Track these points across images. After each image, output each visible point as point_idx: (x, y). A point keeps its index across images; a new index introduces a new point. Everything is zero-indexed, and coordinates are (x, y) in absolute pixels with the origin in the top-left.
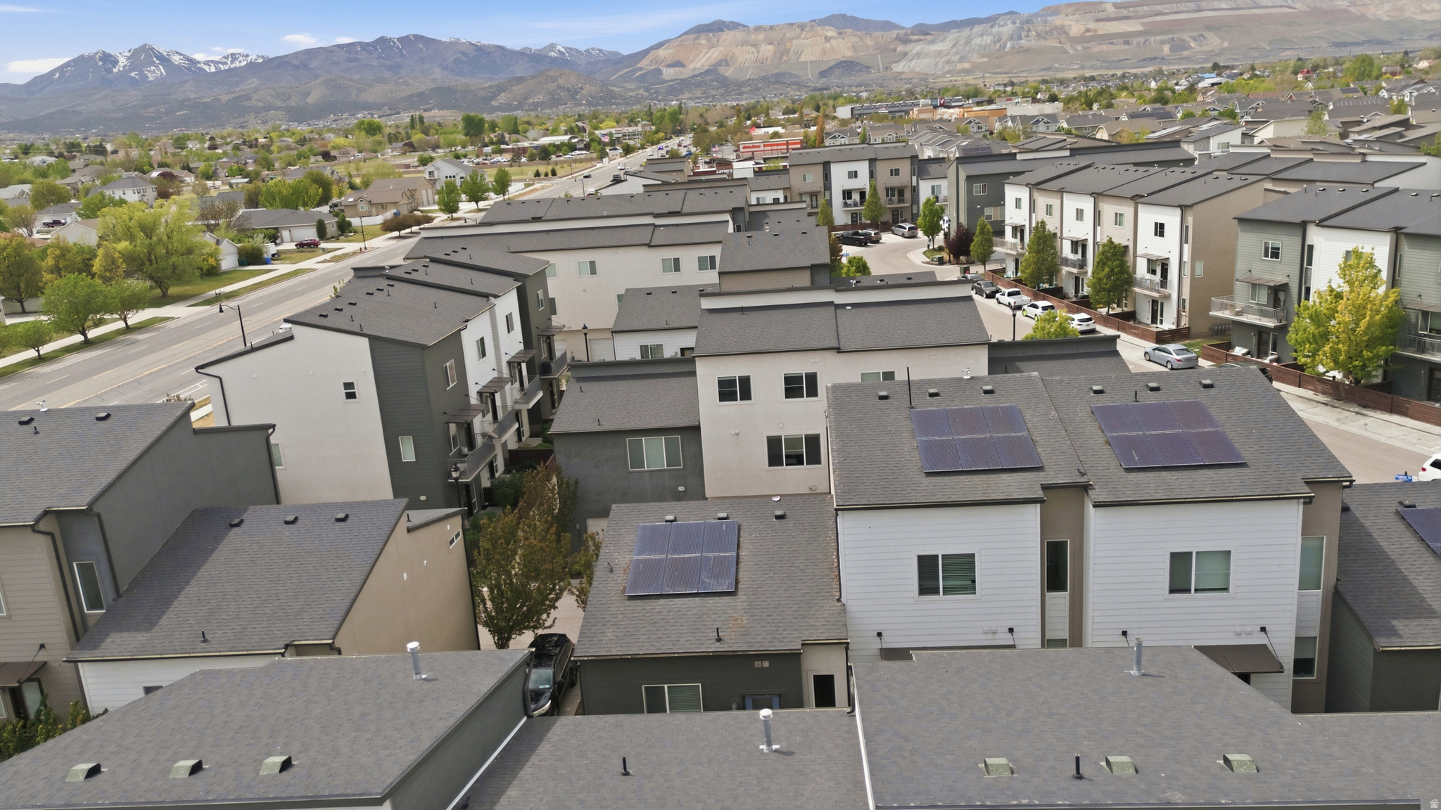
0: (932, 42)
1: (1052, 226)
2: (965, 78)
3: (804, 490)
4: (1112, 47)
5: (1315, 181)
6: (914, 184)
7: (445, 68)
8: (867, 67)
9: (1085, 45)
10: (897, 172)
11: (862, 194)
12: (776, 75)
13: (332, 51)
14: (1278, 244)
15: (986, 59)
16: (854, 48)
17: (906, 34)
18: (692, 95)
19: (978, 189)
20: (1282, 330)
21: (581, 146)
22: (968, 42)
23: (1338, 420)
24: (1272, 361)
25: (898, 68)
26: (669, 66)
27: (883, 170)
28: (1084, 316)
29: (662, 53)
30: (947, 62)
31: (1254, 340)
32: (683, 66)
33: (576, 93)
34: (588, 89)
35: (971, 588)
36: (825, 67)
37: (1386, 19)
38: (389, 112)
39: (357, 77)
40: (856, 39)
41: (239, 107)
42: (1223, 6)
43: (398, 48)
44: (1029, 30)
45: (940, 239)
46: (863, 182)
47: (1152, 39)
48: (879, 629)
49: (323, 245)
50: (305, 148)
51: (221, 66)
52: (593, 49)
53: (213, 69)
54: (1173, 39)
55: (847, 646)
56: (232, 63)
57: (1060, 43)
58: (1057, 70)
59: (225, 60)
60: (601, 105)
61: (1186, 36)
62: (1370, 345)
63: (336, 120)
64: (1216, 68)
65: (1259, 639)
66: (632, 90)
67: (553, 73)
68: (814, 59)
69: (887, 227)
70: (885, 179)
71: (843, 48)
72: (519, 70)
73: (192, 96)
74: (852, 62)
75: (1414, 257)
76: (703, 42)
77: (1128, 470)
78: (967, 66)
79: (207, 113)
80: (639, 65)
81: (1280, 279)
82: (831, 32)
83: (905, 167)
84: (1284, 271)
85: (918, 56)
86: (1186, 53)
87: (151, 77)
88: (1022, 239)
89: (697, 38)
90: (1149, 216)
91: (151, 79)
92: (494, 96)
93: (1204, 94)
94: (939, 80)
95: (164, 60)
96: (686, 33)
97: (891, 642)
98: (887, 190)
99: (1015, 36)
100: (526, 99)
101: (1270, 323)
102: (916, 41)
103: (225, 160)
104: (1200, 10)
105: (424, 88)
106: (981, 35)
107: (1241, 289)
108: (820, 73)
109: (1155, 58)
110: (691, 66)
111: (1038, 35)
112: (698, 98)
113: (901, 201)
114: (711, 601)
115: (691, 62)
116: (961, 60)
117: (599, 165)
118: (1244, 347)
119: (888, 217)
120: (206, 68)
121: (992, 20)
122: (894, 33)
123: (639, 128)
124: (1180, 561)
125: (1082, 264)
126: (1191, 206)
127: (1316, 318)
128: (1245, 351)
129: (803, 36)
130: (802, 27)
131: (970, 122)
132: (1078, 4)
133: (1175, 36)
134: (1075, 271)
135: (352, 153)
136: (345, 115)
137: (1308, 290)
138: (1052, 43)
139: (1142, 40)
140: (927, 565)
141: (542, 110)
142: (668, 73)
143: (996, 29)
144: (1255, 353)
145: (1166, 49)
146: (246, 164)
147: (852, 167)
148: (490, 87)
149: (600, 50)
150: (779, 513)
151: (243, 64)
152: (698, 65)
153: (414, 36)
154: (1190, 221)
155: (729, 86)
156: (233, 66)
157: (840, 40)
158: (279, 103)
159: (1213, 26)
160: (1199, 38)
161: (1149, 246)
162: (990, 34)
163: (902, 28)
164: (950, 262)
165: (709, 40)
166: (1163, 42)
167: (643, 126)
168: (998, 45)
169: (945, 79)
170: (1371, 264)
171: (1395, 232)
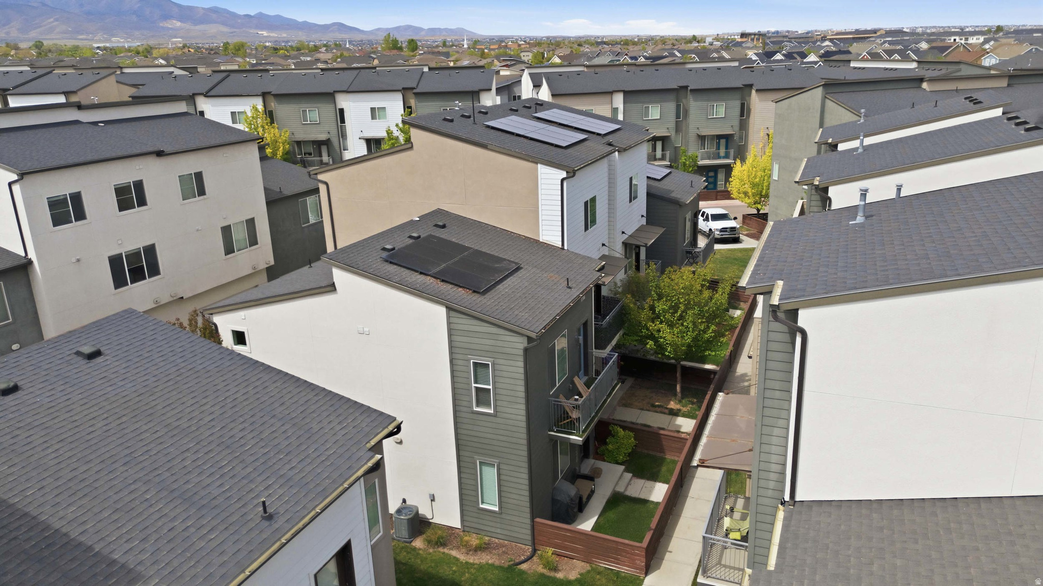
171: (264, 95)
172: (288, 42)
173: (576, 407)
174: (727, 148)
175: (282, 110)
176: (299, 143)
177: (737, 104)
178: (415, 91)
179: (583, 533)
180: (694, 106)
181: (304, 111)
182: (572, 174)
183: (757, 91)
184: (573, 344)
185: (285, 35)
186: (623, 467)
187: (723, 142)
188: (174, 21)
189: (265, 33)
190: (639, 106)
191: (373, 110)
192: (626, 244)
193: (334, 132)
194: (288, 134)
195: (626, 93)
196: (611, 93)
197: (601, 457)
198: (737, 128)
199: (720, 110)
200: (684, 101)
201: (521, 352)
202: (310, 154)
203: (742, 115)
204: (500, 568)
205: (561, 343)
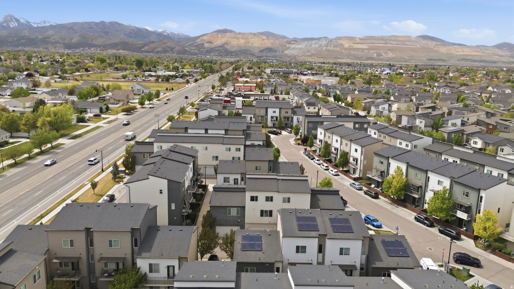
0: (298, 44)
1: (329, 142)
2: (309, 58)
3: (268, 223)
4: (357, 53)
6: (292, 116)
7: (125, 35)
8: (276, 51)
9: (349, 51)
10: (287, 112)
11: (277, 118)
12: (244, 50)
13: (83, 24)
14: (383, 161)
15: (316, 52)
16: (272, 44)
17: (290, 41)
18: (214, 54)
19: (310, 125)
20: (383, 182)
21: (179, 76)
22: (311, 45)
23: (392, 208)
24: (380, 190)
25: (287, 52)
26: (207, 43)
27: (283, 112)
28: (336, 170)
29: (205, 38)
30: (303, 52)
31: (377, 184)
32: (212, 43)
33: (173, 49)
34: (177, 48)
35: (305, 252)
36: (262, 49)
37: (445, 53)
38: (103, 49)
39: (91, 34)
40: (273, 41)
41: (45, 41)
42: (394, 43)
43: (108, 25)
44: (331, 44)
45: (299, 137)
46: (277, 114)
47: (371, 51)
48: (288, 259)
49: (103, 116)
50: (78, 66)
51: (39, 25)
52: (180, 33)
53: (36, 26)
54: (377, 52)
55: (283, 262)
56: (44, 24)
57: (341, 49)
58: (339, 59)
59: (41, 23)
60: (181, 54)
61: (382, 52)
62: (400, 191)
63: (83, 50)
64: (390, 66)
65: (354, 264)
66: (193, 50)
67: (165, 41)
68: (258, 46)
69: (283, 129)
70: (284, 114)
71: (268, 43)
72: (152, 38)
73: (27, 35)
74: (271, 49)
75: (411, 171)
76: (220, 36)
77: (334, 232)
78: (309, 54)
79: (32, 42)
80: (196, 41)
81: (383, 170)
82: (264, 38)
83: (290, 111)
84: (383, 168)
85: (293, 49)
86: (381, 57)
87: (11, 26)
88: (322, 143)
89: (218, 34)
90: (354, 146)
91: (11, 27)
92: (143, 47)
93: (383, 80)
94: (300, 58)
95: (17, 20)
96: (214, 32)
97: (290, 261)
98: (284, 117)
99: (326, 46)
100: (154, 49)
101: (380, 180)
102: (293, 44)
103: (50, 69)
104: (386, 44)
105: (117, 41)
106: (315, 44)
107: (374, 171)
108: (260, 51)
109: (371, 58)
110: (215, 44)
111: (334, 46)
112: (216, 55)
113: (288, 121)
114: (257, 252)
115: (215, 42)
116: (308, 52)
117: (187, 86)
118: (374, 185)
119: (284, 125)
120: (33, 25)
121: (319, 39)
122: (286, 40)
123: (199, 70)
124: (341, 249)
125: (337, 155)
126: (364, 146)
127: (389, 183)
128: (374, 186)
129: (255, 37)
130: (255, 34)
131: (309, 85)
132: (347, 37)
133: (378, 51)
134: (335, 156)
135: (96, 70)
136: (87, 48)
137: (389, 173)
138: (338, 49)
139: (367, 51)
140: (298, 247)
141: (160, 54)
142: (206, 45)
143: (320, 43)
144: (377, 186)
145: (375, 55)
146: (58, 71)
147: (274, 110)
148: (142, 44)
149: (182, 34)
150: (269, 234)
151: (48, 25)
152: (217, 44)
153: (114, 22)
154: (363, 150)
155: (228, 53)
156: (44, 25)
157: (267, 40)
158: (61, 41)
159: (390, 50)
160: (386, 53)
161: (353, 153)
162: (318, 44)
163: (289, 38)
164: (301, 145)
165: (222, 35)
166: (374, 53)
167: (200, 70)
168: (320, 48)
169: (302, 58)
170: (401, 171)
171: (407, 164)
178: (457, 180)
181: (417, 174)
191: (439, 181)
193: (424, 184)
202: (415, 189)
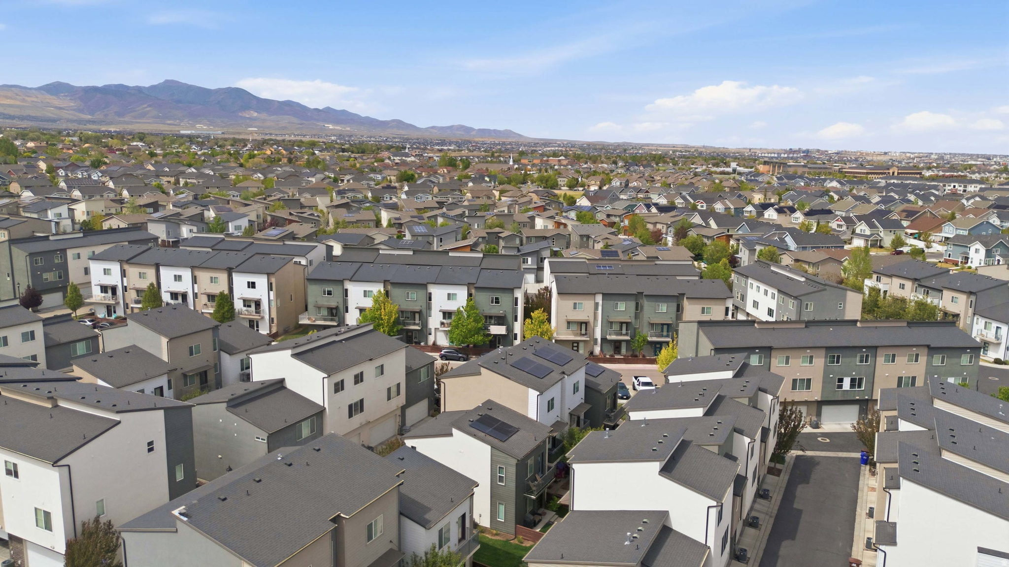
3: (359, 426)
5: (270, 254)
14: (330, 289)
19: (37, 261)
81: (333, 304)
84: (333, 301)
88: (115, 293)
107: (312, 309)
126: (273, 273)
137: (347, 307)
154: (273, 280)
161: (244, 293)
171: (385, 282)
172: (351, 136)
173: (534, 486)
174: (668, 332)
175: (396, 292)
176: (402, 312)
177: (675, 305)
178: (475, 286)
179: (537, 532)
180: (647, 305)
181: (408, 293)
182: (541, 393)
183: (687, 298)
184: (536, 462)
185: (348, 129)
186: (555, 513)
187: (665, 327)
188: (252, 112)
189: (331, 127)
190: (612, 303)
191: (449, 295)
192: (571, 414)
193: (424, 306)
194: (397, 307)
195: (604, 295)
196: (595, 294)
197: (547, 508)
198: (674, 319)
199: (663, 308)
200: (641, 300)
201: (515, 464)
202: (408, 318)
203: (678, 310)
204: (503, 541)
205: (530, 462)
